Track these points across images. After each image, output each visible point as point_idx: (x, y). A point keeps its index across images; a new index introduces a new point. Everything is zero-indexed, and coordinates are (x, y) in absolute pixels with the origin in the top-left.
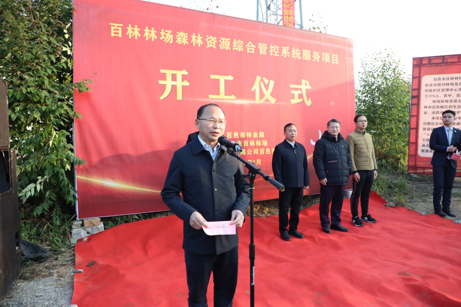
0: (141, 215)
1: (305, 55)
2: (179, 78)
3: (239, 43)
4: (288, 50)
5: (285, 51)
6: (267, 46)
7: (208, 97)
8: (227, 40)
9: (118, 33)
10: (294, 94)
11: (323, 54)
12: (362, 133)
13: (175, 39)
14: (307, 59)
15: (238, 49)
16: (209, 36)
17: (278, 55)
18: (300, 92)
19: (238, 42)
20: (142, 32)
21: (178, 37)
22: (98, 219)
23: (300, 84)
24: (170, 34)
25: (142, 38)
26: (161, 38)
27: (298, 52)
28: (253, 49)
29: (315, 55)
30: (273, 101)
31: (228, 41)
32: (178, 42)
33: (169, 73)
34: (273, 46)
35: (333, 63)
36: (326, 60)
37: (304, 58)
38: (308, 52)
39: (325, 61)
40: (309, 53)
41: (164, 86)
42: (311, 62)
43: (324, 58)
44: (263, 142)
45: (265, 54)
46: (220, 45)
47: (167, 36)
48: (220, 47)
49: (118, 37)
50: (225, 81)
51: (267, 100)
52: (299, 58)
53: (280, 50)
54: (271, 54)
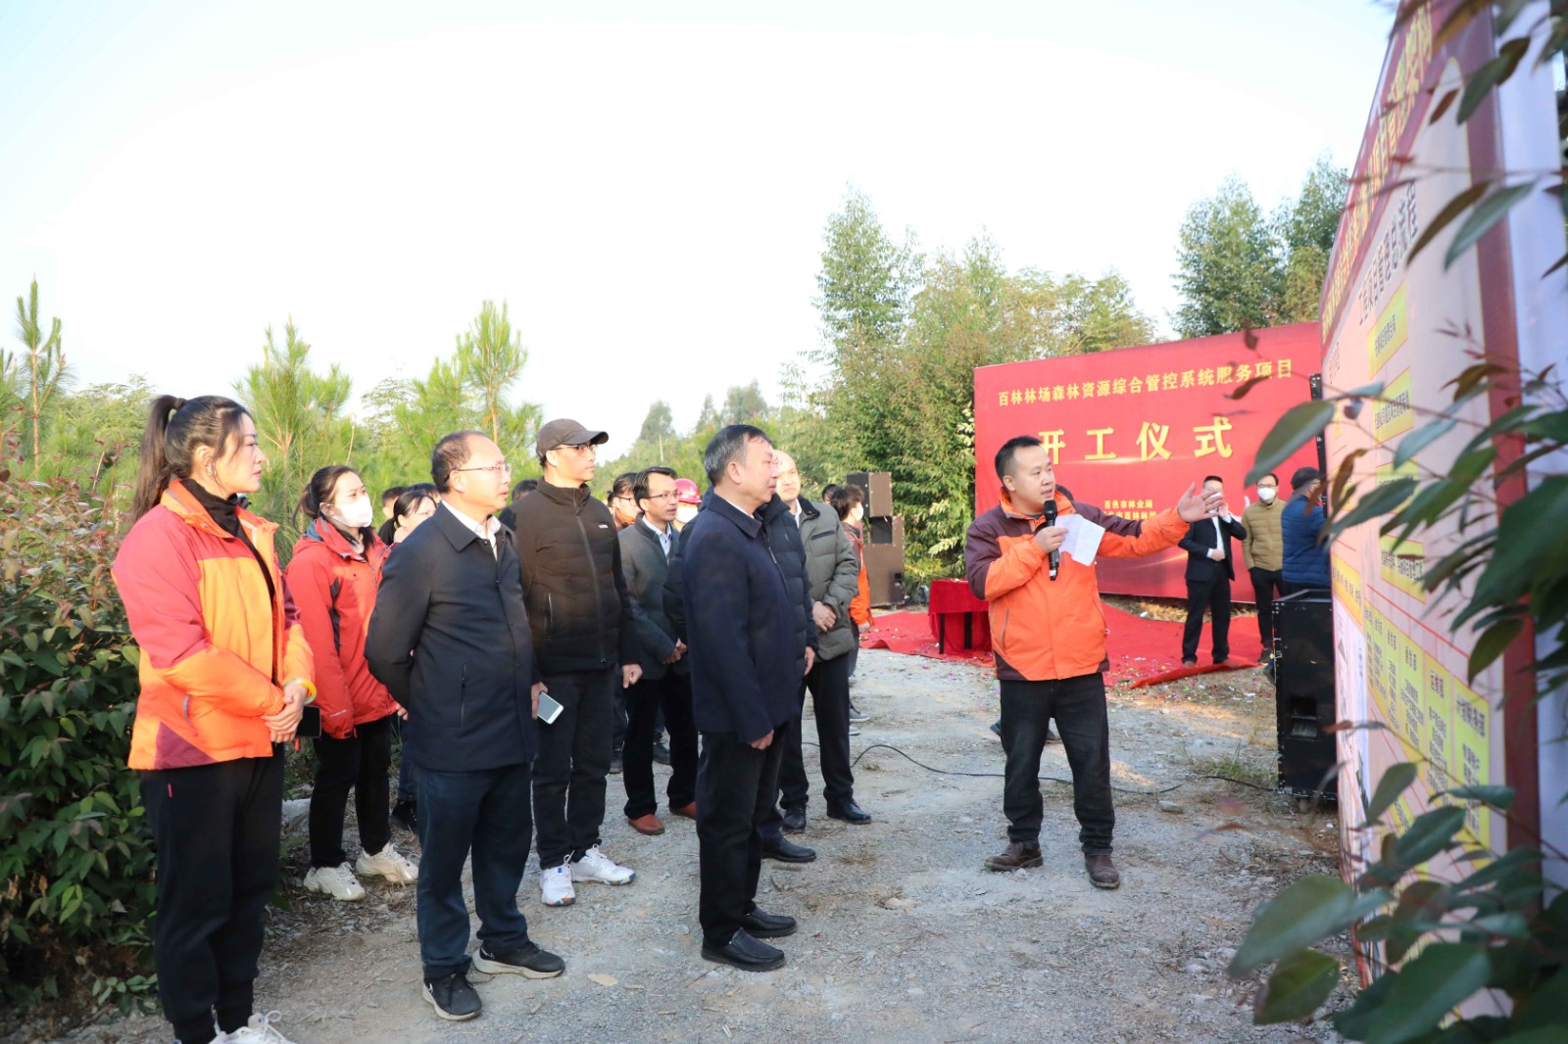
1: (1222, 376)
2: (1056, 439)
3: (1120, 383)
4: (1191, 375)
5: (1187, 378)
6: (1159, 378)
7: (1083, 459)
8: (1106, 383)
10: (1200, 442)
11: (1258, 366)
13: (1052, 395)
14: (1225, 382)
16: (1086, 384)
17: (1176, 387)
18: (1210, 437)
19: (1119, 381)
20: (1023, 396)
21: (1055, 392)
23: (1212, 424)
24: (1048, 391)
25: (1024, 402)
26: (1039, 398)
27: (1208, 375)
28: (1139, 387)
29: (1240, 371)
30: (1166, 455)
31: (1108, 383)
32: (1055, 398)
34: (1167, 375)
35: (1280, 375)
37: (1220, 380)
38: (1227, 370)
39: (1261, 375)
40: (1229, 371)
45: (1158, 389)
46: (1098, 391)
47: (1045, 393)
48: (1097, 393)
49: (1005, 405)
50: (1105, 436)
51: (1157, 455)
52: (1212, 383)
53: (1179, 379)
54: (1165, 388)
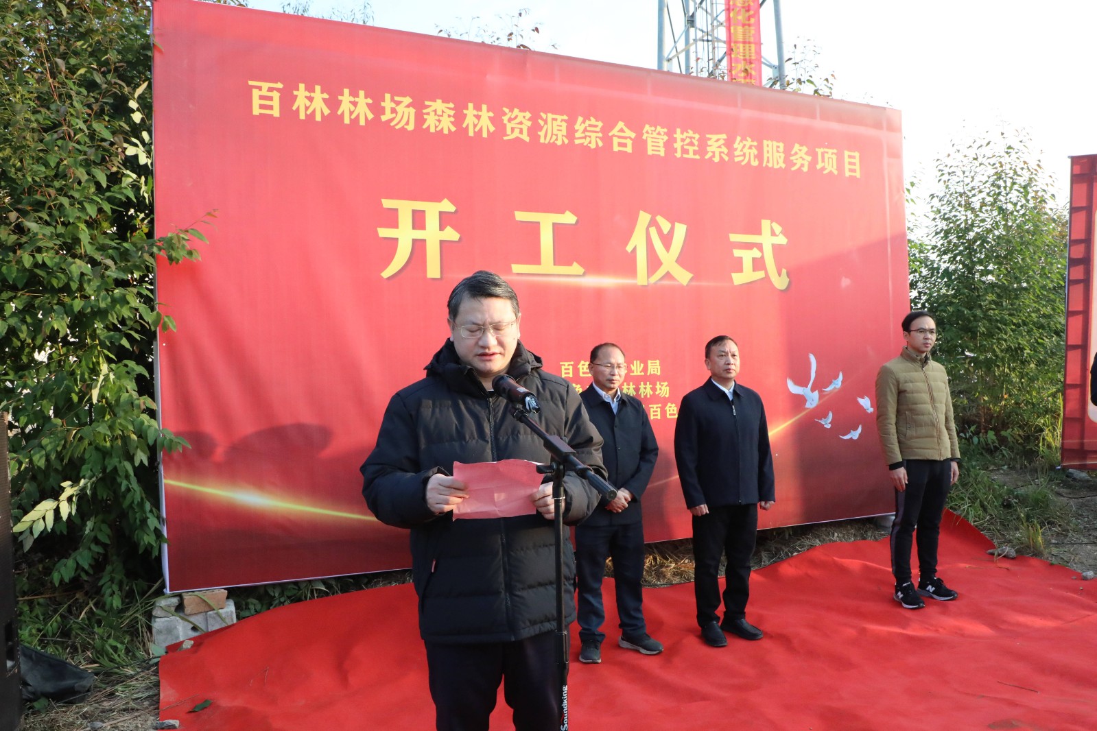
0: (333, 583)
1: (770, 155)
2: (432, 221)
3: (590, 126)
4: (722, 142)
5: (716, 145)
6: (665, 133)
7: (509, 271)
8: (559, 120)
9: (271, 108)
10: (740, 259)
11: (819, 151)
12: (921, 360)
13: (420, 119)
14: (776, 166)
15: (590, 142)
16: (512, 111)
17: (697, 157)
18: (756, 253)
19: (588, 122)
20: (333, 103)
21: (428, 114)
22: (220, 592)
23: (758, 232)
24: (408, 106)
25: (334, 118)
26: (384, 118)
27: (750, 148)
28: (629, 142)
29: (796, 153)
30: (683, 277)
31: (562, 120)
32: (429, 127)
33: (405, 209)
34: (682, 133)
35: (848, 174)
36: (826, 167)
37: (768, 161)
38: (778, 147)
39: (823, 169)
40: (781, 149)
41: (394, 242)
42: (788, 174)
43: (823, 161)
44: (658, 386)
45: (662, 154)
46: (539, 133)
47: (400, 112)
48: (539, 137)
49: (271, 116)
51: (668, 275)
52: (755, 163)
53: (703, 144)
54: (678, 154)
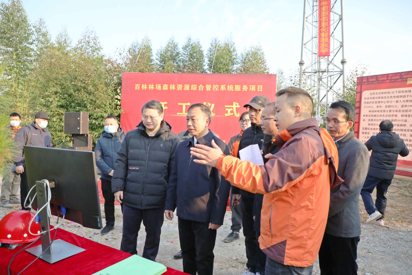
1: (237, 88)
3: (194, 86)
4: (224, 86)
5: (223, 87)
6: (211, 86)
7: (176, 114)
9: (138, 88)
10: (227, 111)
11: (250, 86)
13: (162, 88)
14: (238, 90)
15: (194, 89)
16: (179, 85)
17: (218, 90)
18: (231, 109)
20: (148, 87)
23: (232, 105)
24: (160, 86)
25: (148, 89)
26: (156, 88)
27: (232, 87)
28: (202, 89)
29: (244, 87)
31: (189, 86)
34: (215, 85)
35: (258, 90)
37: (236, 90)
39: (251, 90)
40: (240, 87)
42: (241, 92)
43: (251, 88)
45: (210, 90)
47: (158, 87)
48: (184, 89)
49: (138, 90)
50: (186, 106)
52: (232, 90)
53: (220, 87)
54: (214, 90)
